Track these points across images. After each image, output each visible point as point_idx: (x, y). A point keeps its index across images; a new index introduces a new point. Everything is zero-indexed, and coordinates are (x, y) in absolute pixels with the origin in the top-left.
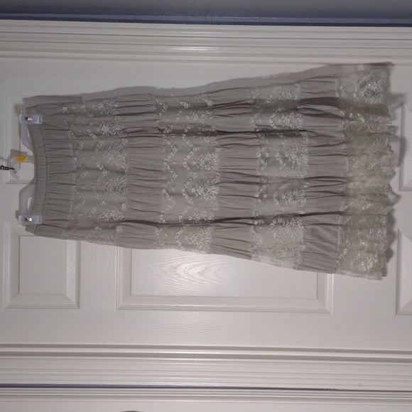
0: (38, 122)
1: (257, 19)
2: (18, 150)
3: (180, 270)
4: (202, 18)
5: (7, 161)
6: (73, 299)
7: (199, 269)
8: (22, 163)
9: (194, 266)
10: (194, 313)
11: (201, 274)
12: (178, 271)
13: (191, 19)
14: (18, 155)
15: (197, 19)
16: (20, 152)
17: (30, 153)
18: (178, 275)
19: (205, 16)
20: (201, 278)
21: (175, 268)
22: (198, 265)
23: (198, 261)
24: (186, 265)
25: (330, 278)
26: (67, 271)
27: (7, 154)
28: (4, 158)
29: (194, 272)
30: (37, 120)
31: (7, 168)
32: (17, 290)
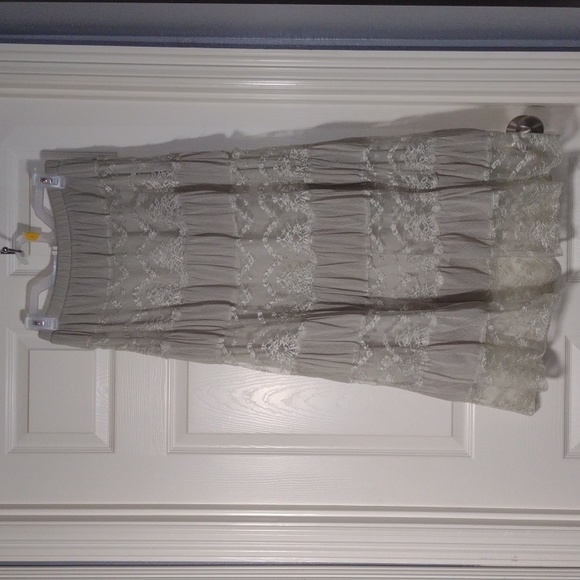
0: (58, 186)
1: (365, 42)
2: (28, 223)
3: (258, 397)
4: (288, 41)
5: (12, 240)
6: (105, 438)
7: (284, 395)
8: (32, 243)
9: (277, 391)
10: (278, 458)
11: (286, 402)
12: (254, 399)
13: (271, 41)
14: (27, 230)
15: (281, 41)
16: (30, 227)
17: (46, 229)
18: (255, 403)
19: (292, 37)
20: (287, 408)
21: (250, 394)
22: (283, 389)
23: (283, 384)
24: (266, 390)
25: (470, 409)
26: (97, 399)
27: (11, 229)
28: (8, 235)
29: (277, 399)
30: (58, 183)
31: (11, 252)
32: (25, 427)
